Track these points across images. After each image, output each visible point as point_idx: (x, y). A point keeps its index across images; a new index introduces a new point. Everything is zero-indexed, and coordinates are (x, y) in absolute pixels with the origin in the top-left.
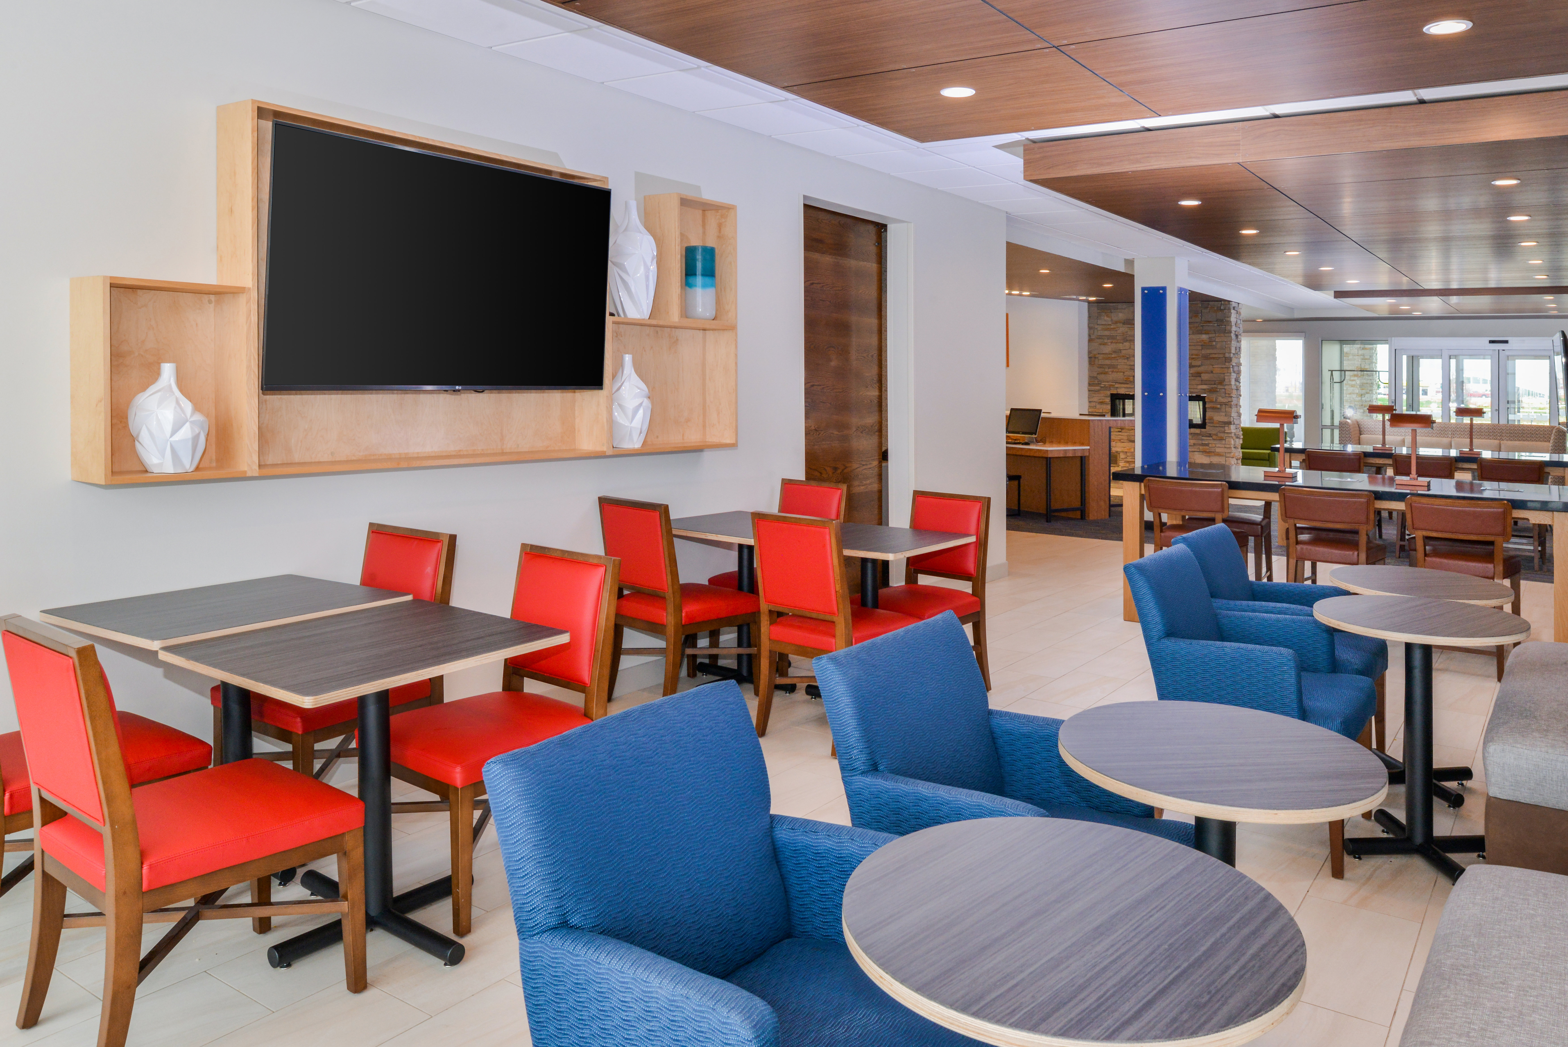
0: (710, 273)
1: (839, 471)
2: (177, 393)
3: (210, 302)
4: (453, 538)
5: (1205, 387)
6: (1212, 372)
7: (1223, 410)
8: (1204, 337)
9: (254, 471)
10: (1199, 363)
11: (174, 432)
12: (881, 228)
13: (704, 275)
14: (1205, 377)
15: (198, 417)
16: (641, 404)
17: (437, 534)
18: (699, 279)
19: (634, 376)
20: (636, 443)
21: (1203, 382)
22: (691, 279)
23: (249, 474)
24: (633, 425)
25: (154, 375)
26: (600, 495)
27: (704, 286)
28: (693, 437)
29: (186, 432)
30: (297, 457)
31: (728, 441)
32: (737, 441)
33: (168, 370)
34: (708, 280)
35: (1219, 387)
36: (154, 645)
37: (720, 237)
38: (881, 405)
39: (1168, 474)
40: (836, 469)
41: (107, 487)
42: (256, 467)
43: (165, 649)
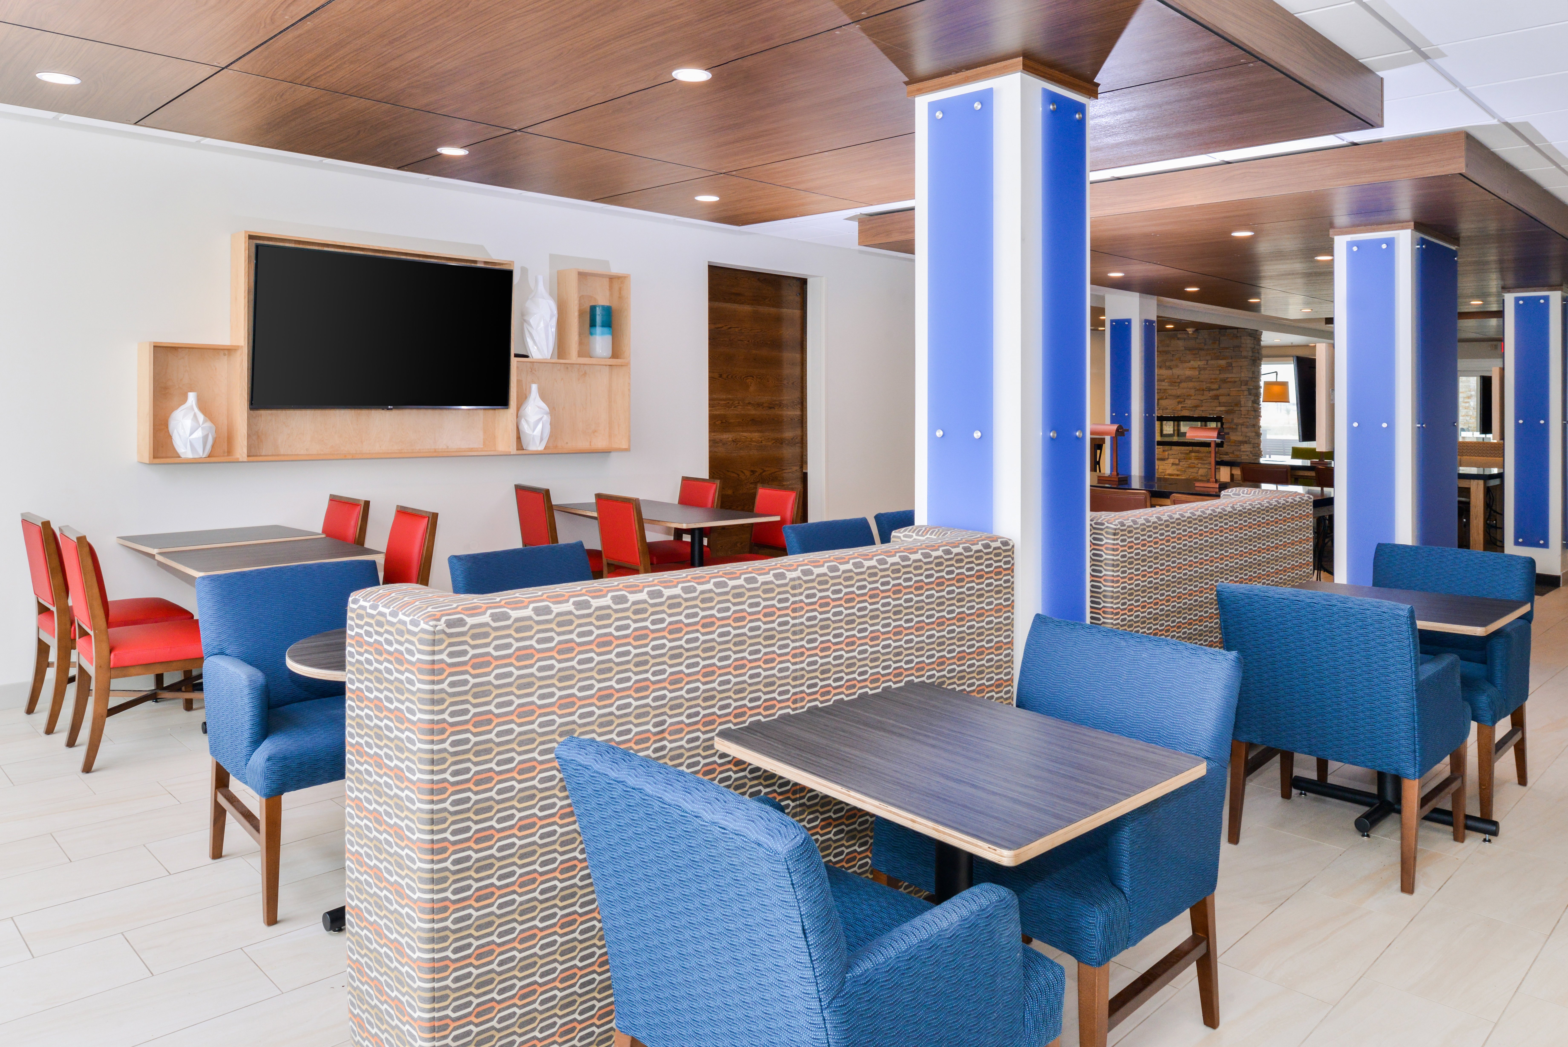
0: (609, 323)
1: (757, 474)
2: (196, 410)
3: (225, 355)
4: (367, 504)
5: (1223, 409)
6: (1229, 395)
7: (1239, 430)
8: (1223, 362)
9: (245, 459)
10: (1216, 386)
11: (191, 434)
12: (802, 283)
13: (603, 326)
14: (1223, 399)
15: (209, 424)
16: (541, 419)
17: (359, 500)
18: (598, 329)
19: (538, 398)
20: (541, 448)
21: (1220, 405)
22: (593, 329)
23: (241, 460)
24: (535, 433)
25: (184, 399)
26: (517, 483)
27: (603, 334)
28: (600, 443)
29: (199, 434)
30: (282, 452)
31: (624, 447)
32: (629, 446)
33: (192, 397)
34: (606, 329)
35: (1236, 408)
36: (154, 551)
37: (621, 297)
38: (802, 422)
39: (1133, 487)
40: (753, 472)
41: (150, 464)
42: (245, 455)
43: (160, 554)
